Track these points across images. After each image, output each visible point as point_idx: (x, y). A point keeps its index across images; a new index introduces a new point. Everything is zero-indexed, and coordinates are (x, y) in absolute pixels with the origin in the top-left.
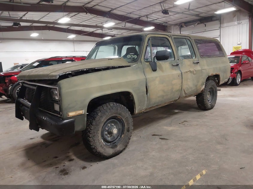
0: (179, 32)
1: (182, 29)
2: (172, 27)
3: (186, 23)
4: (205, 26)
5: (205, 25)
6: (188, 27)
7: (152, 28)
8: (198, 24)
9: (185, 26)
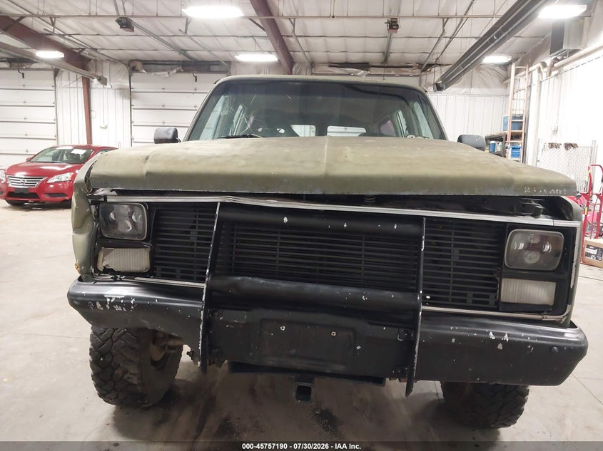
0: (128, 81)
1: (135, 75)
2: (106, 65)
3: (146, 64)
4: (196, 81)
5: (196, 77)
6: (153, 74)
7: (57, 55)
8: (178, 72)
9: (144, 71)
